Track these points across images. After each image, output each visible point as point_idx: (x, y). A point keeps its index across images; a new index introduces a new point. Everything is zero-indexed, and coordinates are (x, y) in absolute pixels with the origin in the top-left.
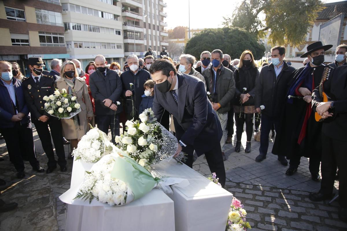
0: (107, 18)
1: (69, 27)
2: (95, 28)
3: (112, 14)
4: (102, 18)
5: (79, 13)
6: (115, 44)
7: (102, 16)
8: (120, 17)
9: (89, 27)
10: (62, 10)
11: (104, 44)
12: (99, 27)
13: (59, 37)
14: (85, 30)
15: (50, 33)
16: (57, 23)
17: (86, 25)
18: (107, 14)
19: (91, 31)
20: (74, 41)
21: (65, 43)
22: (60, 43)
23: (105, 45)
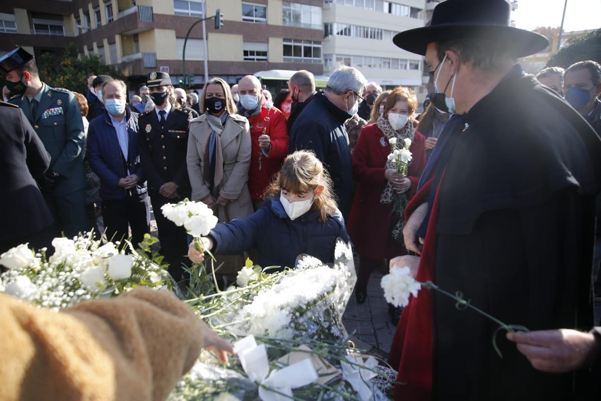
0: (398, 14)
1: (331, 30)
2: (375, 32)
3: (408, 6)
4: (390, 14)
5: (351, 6)
6: (406, 60)
7: (390, 11)
8: (422, 12)
9: (364, 31)
10: (323, 3)
11: (388, 61)
12: (382, 30)
13: (314, 48)
14: (357, 36)
15: (300, 41)
16: (312, 23)
17: (360, 27)
18: (398, 6)
19: (367, 37)
20: (337, 55)
21: (322, 58)
22: (314, 57)
23: (389, 63)
